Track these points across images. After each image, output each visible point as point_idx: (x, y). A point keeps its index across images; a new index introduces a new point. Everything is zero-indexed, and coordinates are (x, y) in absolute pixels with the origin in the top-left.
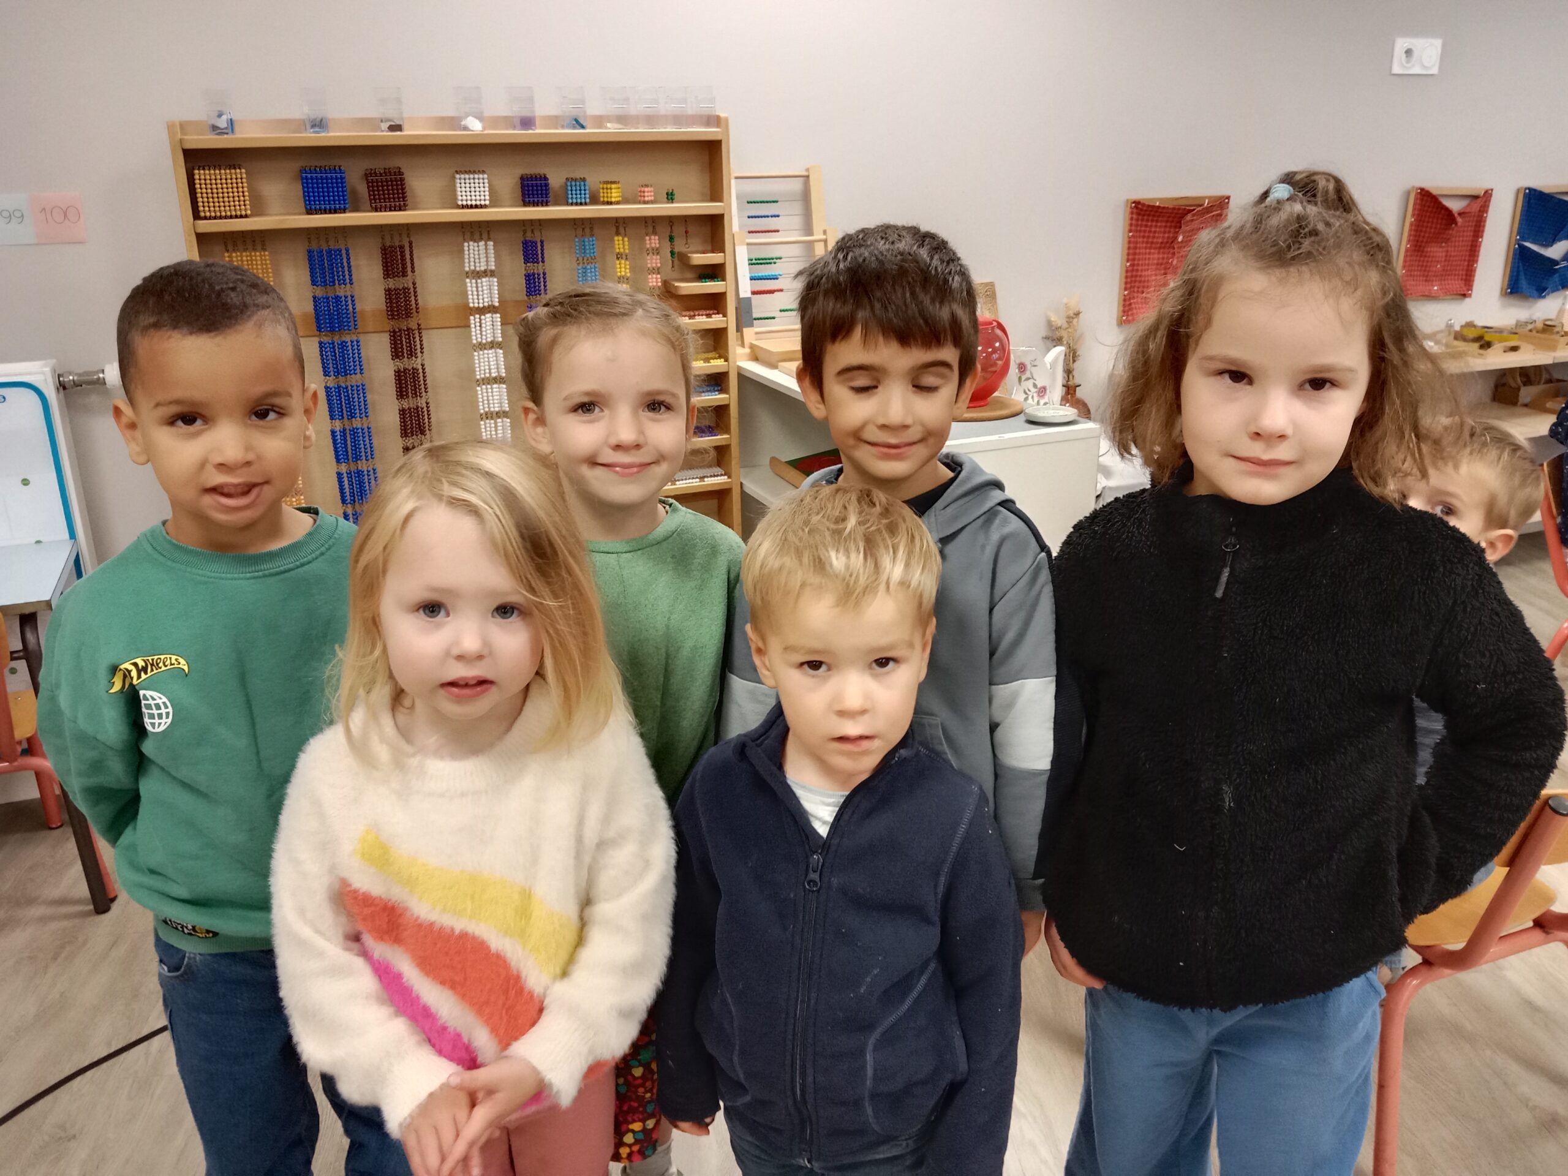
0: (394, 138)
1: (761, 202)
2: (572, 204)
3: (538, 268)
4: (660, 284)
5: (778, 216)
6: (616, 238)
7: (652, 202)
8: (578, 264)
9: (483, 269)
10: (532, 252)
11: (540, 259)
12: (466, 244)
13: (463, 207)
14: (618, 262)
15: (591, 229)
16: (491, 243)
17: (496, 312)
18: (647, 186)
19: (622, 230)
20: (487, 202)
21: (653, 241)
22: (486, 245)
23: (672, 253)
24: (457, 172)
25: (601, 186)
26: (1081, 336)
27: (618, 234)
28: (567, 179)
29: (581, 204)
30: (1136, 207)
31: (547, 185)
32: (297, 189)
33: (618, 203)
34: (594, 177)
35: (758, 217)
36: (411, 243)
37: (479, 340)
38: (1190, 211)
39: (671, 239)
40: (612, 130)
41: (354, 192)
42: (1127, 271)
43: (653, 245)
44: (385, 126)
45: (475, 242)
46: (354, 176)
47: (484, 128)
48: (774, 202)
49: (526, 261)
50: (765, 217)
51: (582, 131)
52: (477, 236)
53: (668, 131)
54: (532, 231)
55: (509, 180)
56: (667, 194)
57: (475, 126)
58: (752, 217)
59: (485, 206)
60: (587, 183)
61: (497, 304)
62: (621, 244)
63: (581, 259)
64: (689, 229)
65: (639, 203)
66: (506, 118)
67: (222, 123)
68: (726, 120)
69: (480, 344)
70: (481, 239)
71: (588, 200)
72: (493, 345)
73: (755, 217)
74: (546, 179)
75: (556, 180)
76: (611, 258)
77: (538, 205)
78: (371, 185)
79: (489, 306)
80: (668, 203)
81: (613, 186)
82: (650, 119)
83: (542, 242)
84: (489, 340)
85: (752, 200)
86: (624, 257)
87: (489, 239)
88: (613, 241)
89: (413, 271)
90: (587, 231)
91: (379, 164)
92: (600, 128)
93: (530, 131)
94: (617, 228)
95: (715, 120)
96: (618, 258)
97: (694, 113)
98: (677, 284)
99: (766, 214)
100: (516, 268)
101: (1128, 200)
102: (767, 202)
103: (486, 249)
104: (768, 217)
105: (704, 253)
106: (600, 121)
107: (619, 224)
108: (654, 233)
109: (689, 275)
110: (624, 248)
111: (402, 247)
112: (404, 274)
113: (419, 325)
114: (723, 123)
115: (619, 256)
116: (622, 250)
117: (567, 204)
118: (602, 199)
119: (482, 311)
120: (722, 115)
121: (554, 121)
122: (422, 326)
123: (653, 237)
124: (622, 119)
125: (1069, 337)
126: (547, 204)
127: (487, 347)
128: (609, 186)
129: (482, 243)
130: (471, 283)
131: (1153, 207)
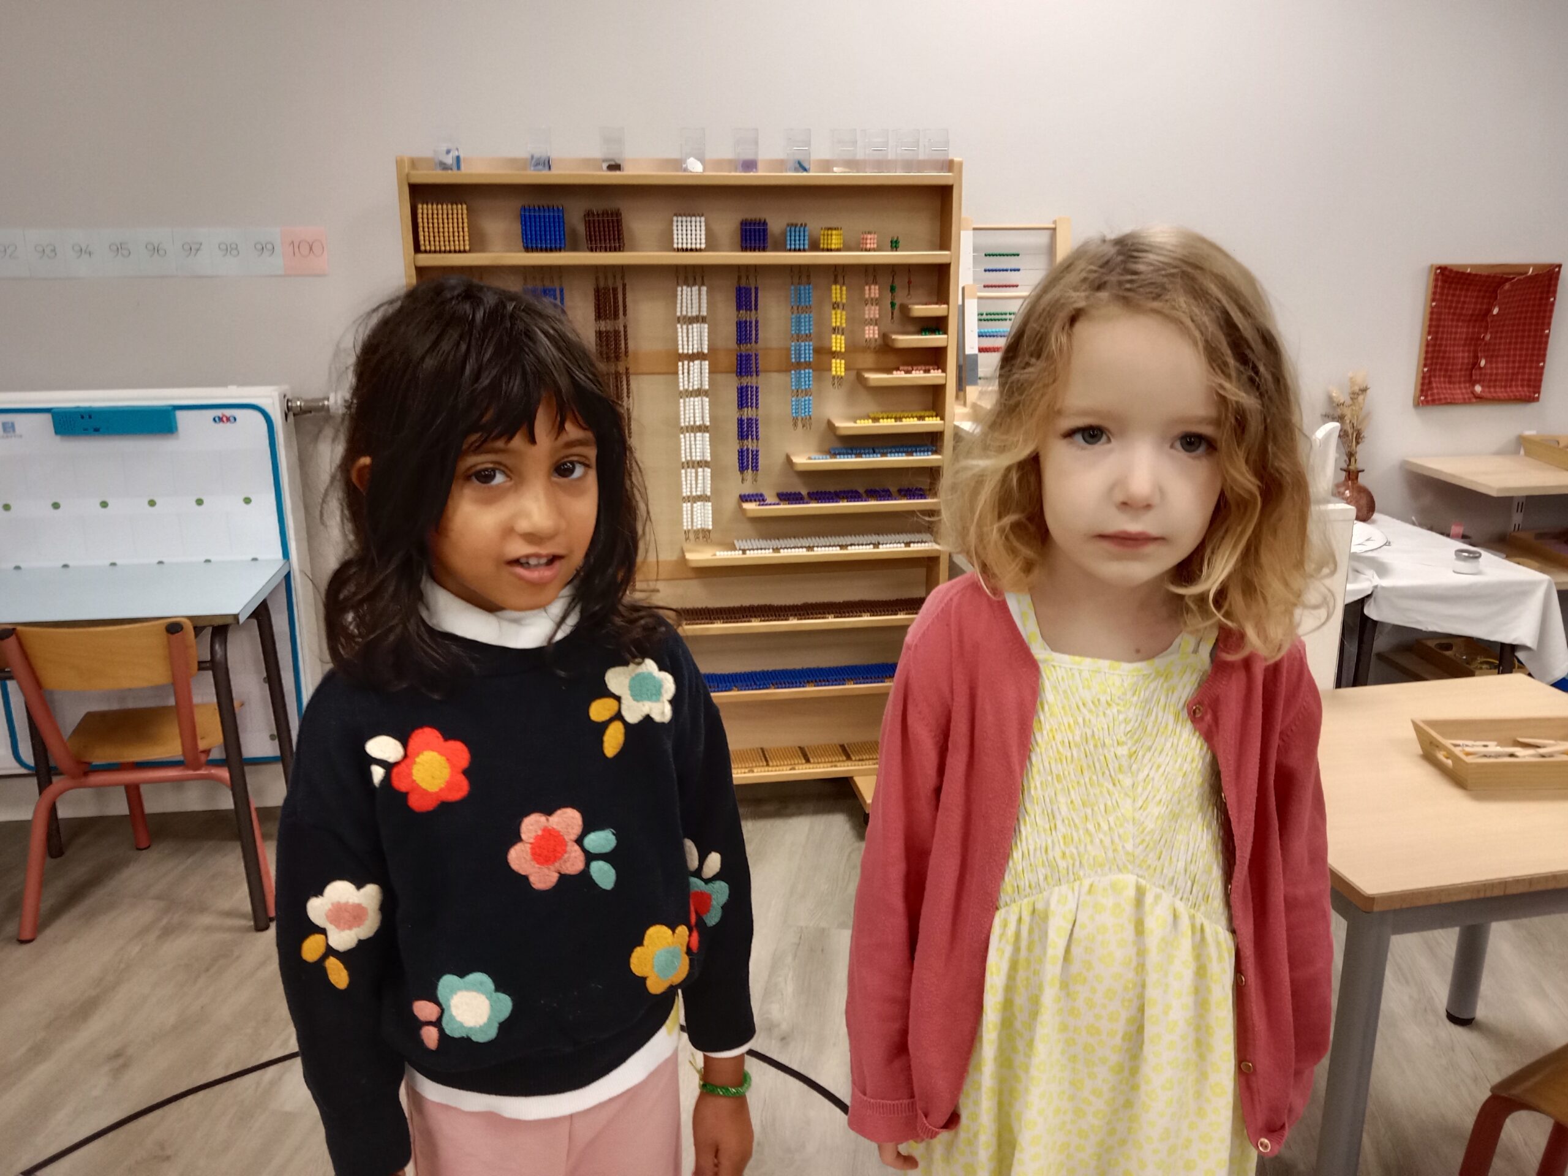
0: (614, 178)
1: (1000, 255)
2: (790, 250)
3: (751, 316)
4: (877, 336)
5: (1019, 270)
6: (834, 287)
7: (874, 250)
8: (792, 313)
9: (694, 314)
10: (745, 299)
11: (753, 307)
12: (679, 289)
13: (678, 250)
14: (833, 312)
15: (809, 277)
16: (704, 289)
17: (705, 359)
18: (870, 233)
19: (840, 279)
20: (703, 246)
21: (873, 291)
22: (700, 290)
23: (893, 305)
24: (676, 215)
25: (822, 232)
26: (1368, 415)
27: (836, 282)
28: (788, 225)
29: (799, 250)
30: (1442, 273)
31: (765, 231)
32: (516, 228)
33: (838, 250)
34: (814, 224)
35: (996, 270)
36: (624, 286)
37: (686, 387)
38: (1508, 280)
39: (892, 289)
40: (839, 174)
41: (574, 232)
42: (1428, 345)
43: (873, 295)
44: (605, 166)
45: (688, 286)
46: (575, 216)
47: (704, 170)
48: (1014, 255)
49: (739, 308)
50: (1003, 270)
51: (805, 174)
52: (691, 281)
53: (898, 175)
54: (747, 278)
55: (728, 224)
56: (891, 242)
57: (695, 167)
58: (989, 270)
59: (700, 250)
60: (807, 228)
61: (706, 351)
62: (838, 293)
63: (795, 308)
64: (912, 279)
65: (862, 250)
66: (730, 162)
67: (449, 160)
68: (961, 164)
69: (687, 391)
70: (694, 284)
71: (806, 247)
72: (698, 393)
73: (993, 270)
74: (765, 223)
75: (776, 225)
76: (827, 307)
77: (754, 250)
78: (588, 224)
79: (698, 353)
80: (892, 250)
81: (834, 232)
82: (880, 164)
83: (756, 289)
84: (696, 387)
85: (990, 252)
86: (841, 306)
87: (703, 284)
88: (830, 290)
89: (625, 314)
90: (804, 279)
91: (598, 205)
92: (828, 172)
93: (752, 174)
94: (836, 277)
95: (950, 165)
96: (834, 308)
97: (926, 158)
98: (894, 337)
99: (1005, 267)
100: (728, 315)
101: (1432, 266)
102: (1007, 255)
103: (700, 294)
104: (1007, 270)
105: (926, 304)
106: (827, 165)
107: (838, 273)
108: (875, 282)
109: (911, 328)
110: (841, 297)
111: (615, 290)
112: (616, 316)
113: (627, 369)
114: (956, 168)
115: (836, 306)
116: (839, 300)
117: (785, 250)
118: (822, 246)
119: (692, 357)
120: (957, 159)
121: (781, 164)
122: (631, 371)
123: (873, 287)
124: (851, 164)
125: (1353, 416)
126: (764, 249)
127: (694, 394)
128: (830, 232)
129: (695, 289)
130: (682, 328)
131: (1463, 273)
